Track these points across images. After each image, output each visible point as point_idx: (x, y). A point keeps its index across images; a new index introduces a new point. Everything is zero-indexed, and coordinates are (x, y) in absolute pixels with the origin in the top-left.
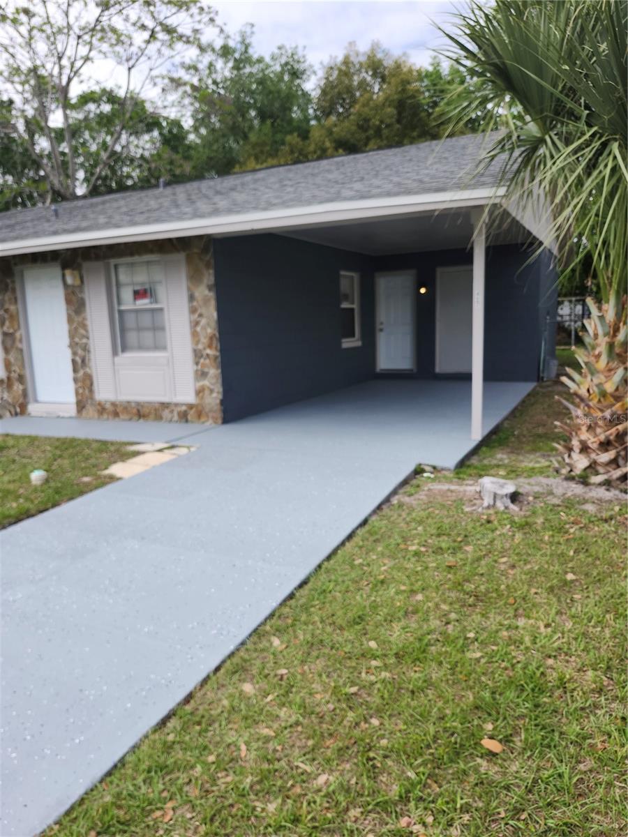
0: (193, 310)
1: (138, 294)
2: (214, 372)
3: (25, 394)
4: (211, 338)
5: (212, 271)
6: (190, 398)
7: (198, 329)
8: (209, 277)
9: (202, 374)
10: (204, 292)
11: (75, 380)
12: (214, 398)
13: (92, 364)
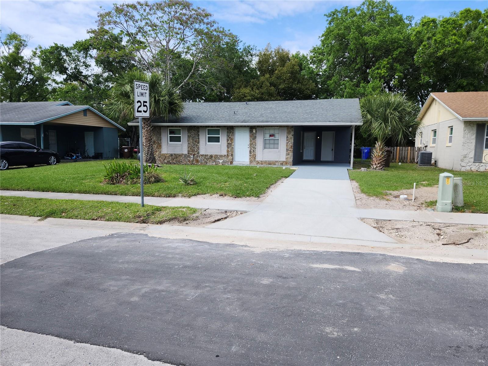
0: (287, 140)
1: (271, 136)
2: (291, 154)
3: (233, 159)
4: (292, 146)
5: (293, 132)
6: (284, 160)
7: (288, 144)
8: (292, 133)
9: (288, 154)
10: (290, 136)
11: (250, 156)
12: (291, 160)
13: (256, 152)
